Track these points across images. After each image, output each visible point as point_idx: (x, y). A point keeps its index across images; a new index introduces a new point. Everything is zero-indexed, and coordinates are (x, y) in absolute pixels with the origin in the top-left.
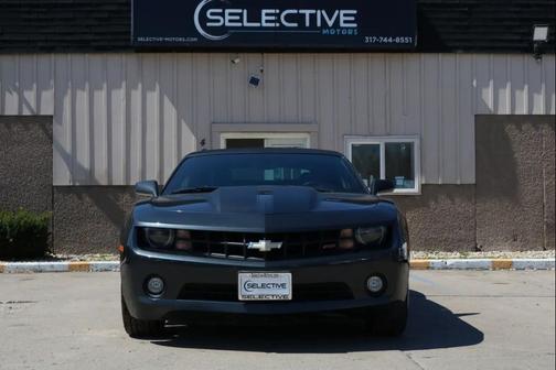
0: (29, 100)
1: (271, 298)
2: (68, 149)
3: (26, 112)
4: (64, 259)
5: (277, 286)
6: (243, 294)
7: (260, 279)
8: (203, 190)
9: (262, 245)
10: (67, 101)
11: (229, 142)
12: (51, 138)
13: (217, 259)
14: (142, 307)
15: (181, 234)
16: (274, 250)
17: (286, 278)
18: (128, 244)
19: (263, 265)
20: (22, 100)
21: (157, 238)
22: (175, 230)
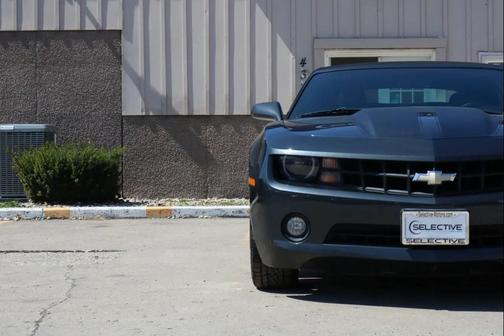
0: (93, 12)
1: (443, 243)
2: (140, 72)
3: (90, 26)
4: (139, 204)
5: (450, 227)
6: (407, 237)
7: (429, 218)
8: (340, 113)
9: (431, 177)
10: (138, 12)
11: (335, 61)
12: (120, 57)
13: (373, 194)
14: (279, 253)
15: (327, 164)
16: (446, 184)
17: (462, 217)
18: (261, 177)
19: (432, 201)
20: (84, 12)
21: (296, 168)
22: (320, 159)
